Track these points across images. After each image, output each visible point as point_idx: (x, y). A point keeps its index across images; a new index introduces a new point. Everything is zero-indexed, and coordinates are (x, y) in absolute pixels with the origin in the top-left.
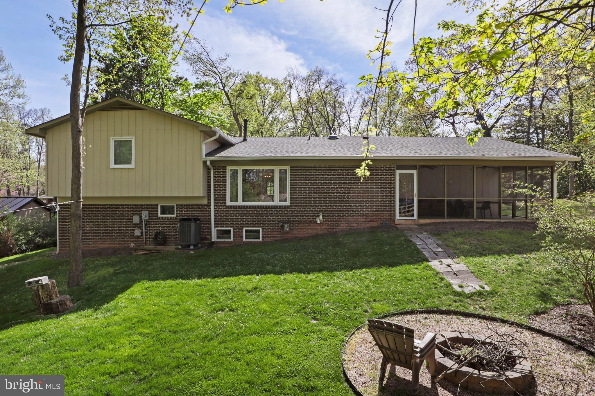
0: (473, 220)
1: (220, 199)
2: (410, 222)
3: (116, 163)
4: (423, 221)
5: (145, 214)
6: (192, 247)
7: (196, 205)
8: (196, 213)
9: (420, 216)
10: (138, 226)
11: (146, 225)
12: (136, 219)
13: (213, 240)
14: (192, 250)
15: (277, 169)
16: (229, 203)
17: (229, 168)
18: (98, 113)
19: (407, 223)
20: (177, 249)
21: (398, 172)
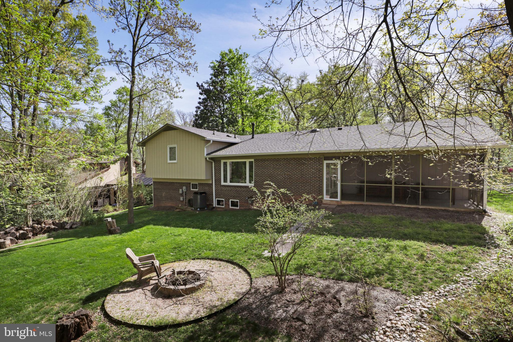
0: (390, 205)
1: (218, 180)
2: (334, 203)
3: (170, 160)
4: (344, 203)
5: (184, 188)
6: (198, 209)
7: (207, 184)
8: (206, 189)
9: (343, 198)
10: (182, 195)
11: (185, 194)
12: (181, 191)
13: (214, 206)
14: (198, 211)
15: (248, 161)
16: (223, 183)
17: (222, 161)
18: (163, 132)
19: (332, 203)
20: (192, 210)
21: (325, 162)
